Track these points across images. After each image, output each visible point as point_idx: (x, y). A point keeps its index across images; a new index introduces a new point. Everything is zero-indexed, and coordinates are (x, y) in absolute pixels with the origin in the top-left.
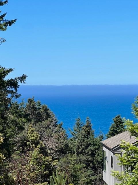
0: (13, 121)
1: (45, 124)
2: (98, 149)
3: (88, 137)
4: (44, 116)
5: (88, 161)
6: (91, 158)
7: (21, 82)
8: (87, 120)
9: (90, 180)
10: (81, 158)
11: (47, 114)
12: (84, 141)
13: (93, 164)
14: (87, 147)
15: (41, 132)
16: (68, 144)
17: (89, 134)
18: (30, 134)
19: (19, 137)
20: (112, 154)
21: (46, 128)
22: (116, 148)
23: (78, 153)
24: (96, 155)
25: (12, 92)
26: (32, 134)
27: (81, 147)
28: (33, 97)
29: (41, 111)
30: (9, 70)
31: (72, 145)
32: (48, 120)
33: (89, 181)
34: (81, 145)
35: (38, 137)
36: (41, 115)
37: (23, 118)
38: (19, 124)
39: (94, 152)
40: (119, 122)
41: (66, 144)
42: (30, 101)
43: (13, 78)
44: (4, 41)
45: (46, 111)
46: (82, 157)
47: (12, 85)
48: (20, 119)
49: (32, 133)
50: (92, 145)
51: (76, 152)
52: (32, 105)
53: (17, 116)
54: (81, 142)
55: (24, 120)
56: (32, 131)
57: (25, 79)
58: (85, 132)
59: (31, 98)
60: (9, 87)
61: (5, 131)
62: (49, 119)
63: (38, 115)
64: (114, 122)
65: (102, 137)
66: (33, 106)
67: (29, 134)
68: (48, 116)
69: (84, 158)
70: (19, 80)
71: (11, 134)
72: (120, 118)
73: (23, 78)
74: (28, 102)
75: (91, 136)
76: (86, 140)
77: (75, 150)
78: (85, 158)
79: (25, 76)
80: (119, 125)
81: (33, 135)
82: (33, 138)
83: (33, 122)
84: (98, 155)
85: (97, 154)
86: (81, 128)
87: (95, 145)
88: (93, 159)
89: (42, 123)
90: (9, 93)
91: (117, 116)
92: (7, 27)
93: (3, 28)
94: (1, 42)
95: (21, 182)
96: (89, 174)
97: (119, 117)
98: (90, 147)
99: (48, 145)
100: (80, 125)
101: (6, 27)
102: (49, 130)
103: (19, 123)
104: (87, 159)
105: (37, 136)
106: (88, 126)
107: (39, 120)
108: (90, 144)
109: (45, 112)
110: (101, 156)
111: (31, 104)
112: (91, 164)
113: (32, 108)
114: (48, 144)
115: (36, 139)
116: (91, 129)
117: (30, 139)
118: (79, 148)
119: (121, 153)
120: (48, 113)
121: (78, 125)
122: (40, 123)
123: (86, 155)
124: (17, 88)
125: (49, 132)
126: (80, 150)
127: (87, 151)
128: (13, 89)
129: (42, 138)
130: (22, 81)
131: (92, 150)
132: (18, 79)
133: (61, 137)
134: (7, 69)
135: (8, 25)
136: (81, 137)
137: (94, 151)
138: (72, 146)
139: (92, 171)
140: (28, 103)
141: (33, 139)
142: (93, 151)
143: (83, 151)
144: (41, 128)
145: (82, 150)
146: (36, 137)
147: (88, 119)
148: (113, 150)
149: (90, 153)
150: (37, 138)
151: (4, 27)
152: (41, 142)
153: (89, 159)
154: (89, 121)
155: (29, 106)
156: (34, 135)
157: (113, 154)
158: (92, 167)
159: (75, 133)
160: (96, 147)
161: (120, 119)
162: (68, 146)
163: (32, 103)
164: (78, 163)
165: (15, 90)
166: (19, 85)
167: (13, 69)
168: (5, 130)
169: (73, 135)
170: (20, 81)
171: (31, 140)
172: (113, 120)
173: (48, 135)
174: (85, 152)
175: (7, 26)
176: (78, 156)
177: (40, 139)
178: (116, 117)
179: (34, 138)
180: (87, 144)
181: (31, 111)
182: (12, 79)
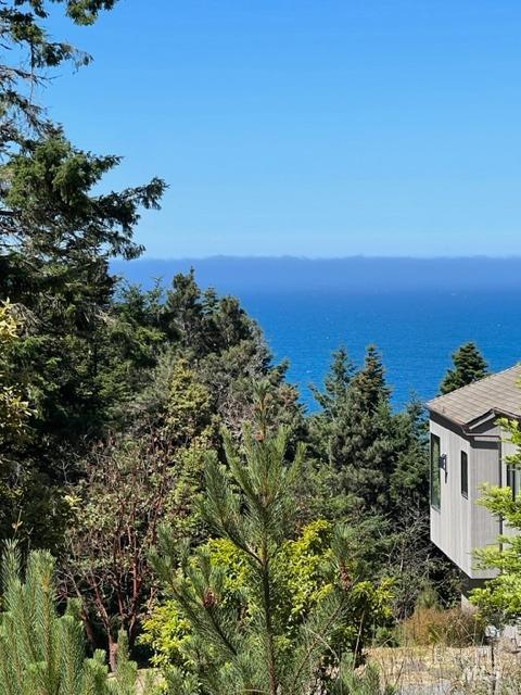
0: (116, 337)
1: (230, 360)
2: (404, 448)
3: (371, 407)
4: (228, 332)
5: (370, 485)
6: (381, 477)
7: (147, 206)
8: (370, 354)
9: (376, 547)
10: (349, 475)
11: (236, 329)
12: (358, 420)
13: (388, 497)
14: (368, 441)
15: (216, 388)
16: (305, 426)
17: (374, 398)
18: (178, 389)
19: (142, 404)
20: (466, 446)
21: (234, 374)
22: (480, 423)
23: (340, 462)
24: (396, 467)
25: (114, 238)
26: (186, 392)
27: (347, 440)
28: (192, 271)
29: (219, 318)
30: (103, 160)
31: (319, 428)
32: (242, 346)
33: (373, 550)
34: (350, 435)
35: (205, 401)
36: (218, 330)
37: (150, 327)
38: (139, 349)
39: (392, 458)
40: (471, 364)
41: (300, 427)
42: (182, 283)
43: (120, 191)
44: (86, 61)
45: (235, 317)
46: (352, 472)
47: (115, 217)
48: (141, 329)
49: (185, 388)
50: (385, 434)
51: (331, 457)
52: (186, 296)
53: (129, 321)
54: (350, 425)
55: (156, 334)
56: (187, 380)
57: (160, 194)
58: (363, 392)
59: (186, 274)
60: (106, 222)
61: (96, 379)
62: (244, 343)
63: (206, 330)
64: (456, 364)
65: (416, 408)
66: (192, 299)
67: (174, 389)
68: (242, 332)
69: (358, 475)
70: (140, 197)
71: (115, 389)
72: (474, 352)
73: (152, 191)
74: (176, 287)
75: (382, 406)
76: (365, 417)
77: (329, 450)
78: (361, 476)
79: (159, 181)
80: (473, 374)
81: (188, 392)
82: (188, 404)
83: (189, 353)
84: (404, 468)
85: (400, 464)
86: (347, 380)
87: (392, 435)
88: (388, 481)
89: (220, 356)
90: (105, 240)
91: (464, 347)
92: (99, 11)
93: (84, 15)
94: (78, 65)
95: (132, 538)
96: (372, 527)
97: (473, 348)
98: (380, 440)
99: (239, 429)
100: (345, 371)
101: (93, 13)
102: (245, 380)
103: (137, 345)
104: (367, 479)
105: (201, 396)
106: (372, 375)
107: (210, 346)
108: (380, 431)
109: (230, 320)
110: (412, 472)
111: (183, 293)
112: (381, 498)
113: (187, 307)
114: (239, 426)
115: (198, 408)
116: (382, 382)
117: (180, 406)
118: (342, 443)
119: (496, 440)
120: (240, 323)
121: (340, 372)
122: (212, 355)
123: (364, 467)
124: (130, 225)
125: (242, 386)
126: (346, 449)
127: (368, 453)
128: (118, 228)
129: (221, 408)
130: (150, 203)
131: (384, 452)
132: (136, 196)
133: (282, 404)
134: (98, 156)
135: (103, 5)
136: (348, 407)
137: (392, 454)
138: (320, 435)
139: (383, 520)
140: (174, 291)
141: (189, 409)
142: (389, 456)
143: (357, 454)
144: (219, 373)
145: (353, 450)
146: (198, 400)
147: (372, 350)
148: (468, 431)
149: (378, 459)
150: (201, 404)
151: (87, 13)
152: (215, 418)
153: (376, 480)
154: (376, 358)
155: (178, 299)
156: (190, 396)
157: (468, 443)
158: (383, 507)
159: (331, 398)
160: (400, 442)
161: (475, 356)
162: (307, 434)
163: (187, 291)
164: (339, 491)
165: (125, 231)
166: (138, 216)
167: (118, 159)
168: (96, 375)
169: (322, 404)
170: (141, 200)
171: (182, 409)
172: (453, 357)
173: (240, 398)
174: (361, 458)
175: (100, 8)
176: (339, 470)
177: (214, 409)
178: (462, 350)
179: (192, 404)
180: (369, 431)
181: (184, 317)
182: (114, 196)
